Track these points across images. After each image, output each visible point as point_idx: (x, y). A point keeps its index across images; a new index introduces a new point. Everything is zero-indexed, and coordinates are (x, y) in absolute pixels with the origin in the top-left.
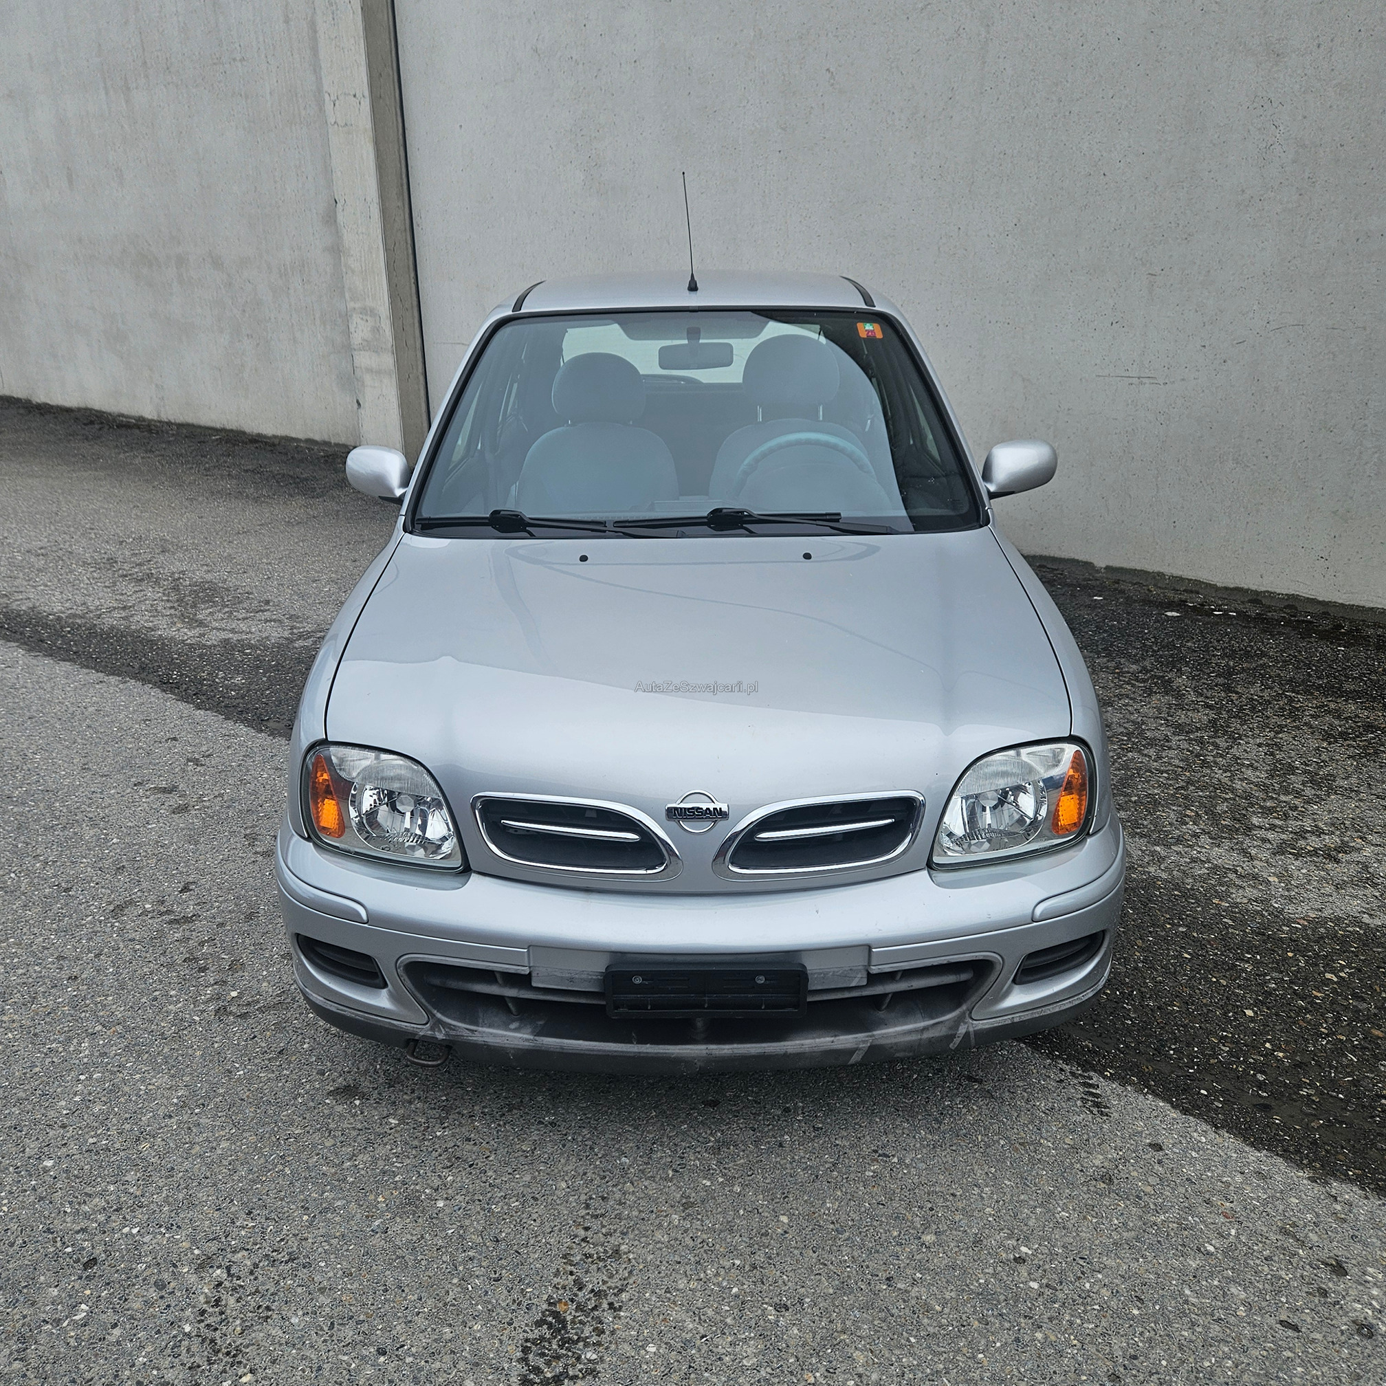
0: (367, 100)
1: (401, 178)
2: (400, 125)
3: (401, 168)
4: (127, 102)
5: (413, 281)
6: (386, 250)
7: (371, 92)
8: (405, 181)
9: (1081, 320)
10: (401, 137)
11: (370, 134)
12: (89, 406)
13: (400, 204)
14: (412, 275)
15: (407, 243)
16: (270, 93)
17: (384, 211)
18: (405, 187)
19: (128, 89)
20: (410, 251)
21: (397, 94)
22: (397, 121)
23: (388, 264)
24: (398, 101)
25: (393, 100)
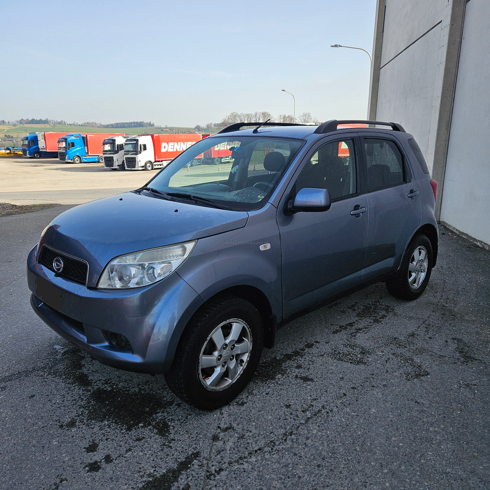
0: (440, 98)
1: (449, 123)
3: (449, 120)
5: (445, 158)
7: (442, 95)
11: (439, 109)
15: (445, 145)
17: (438, 134)
20: (447, 148)
21: (453, 96)
22: (451, 104)
23: (435, 152)
24: (453, 98)
25: (451, 97)
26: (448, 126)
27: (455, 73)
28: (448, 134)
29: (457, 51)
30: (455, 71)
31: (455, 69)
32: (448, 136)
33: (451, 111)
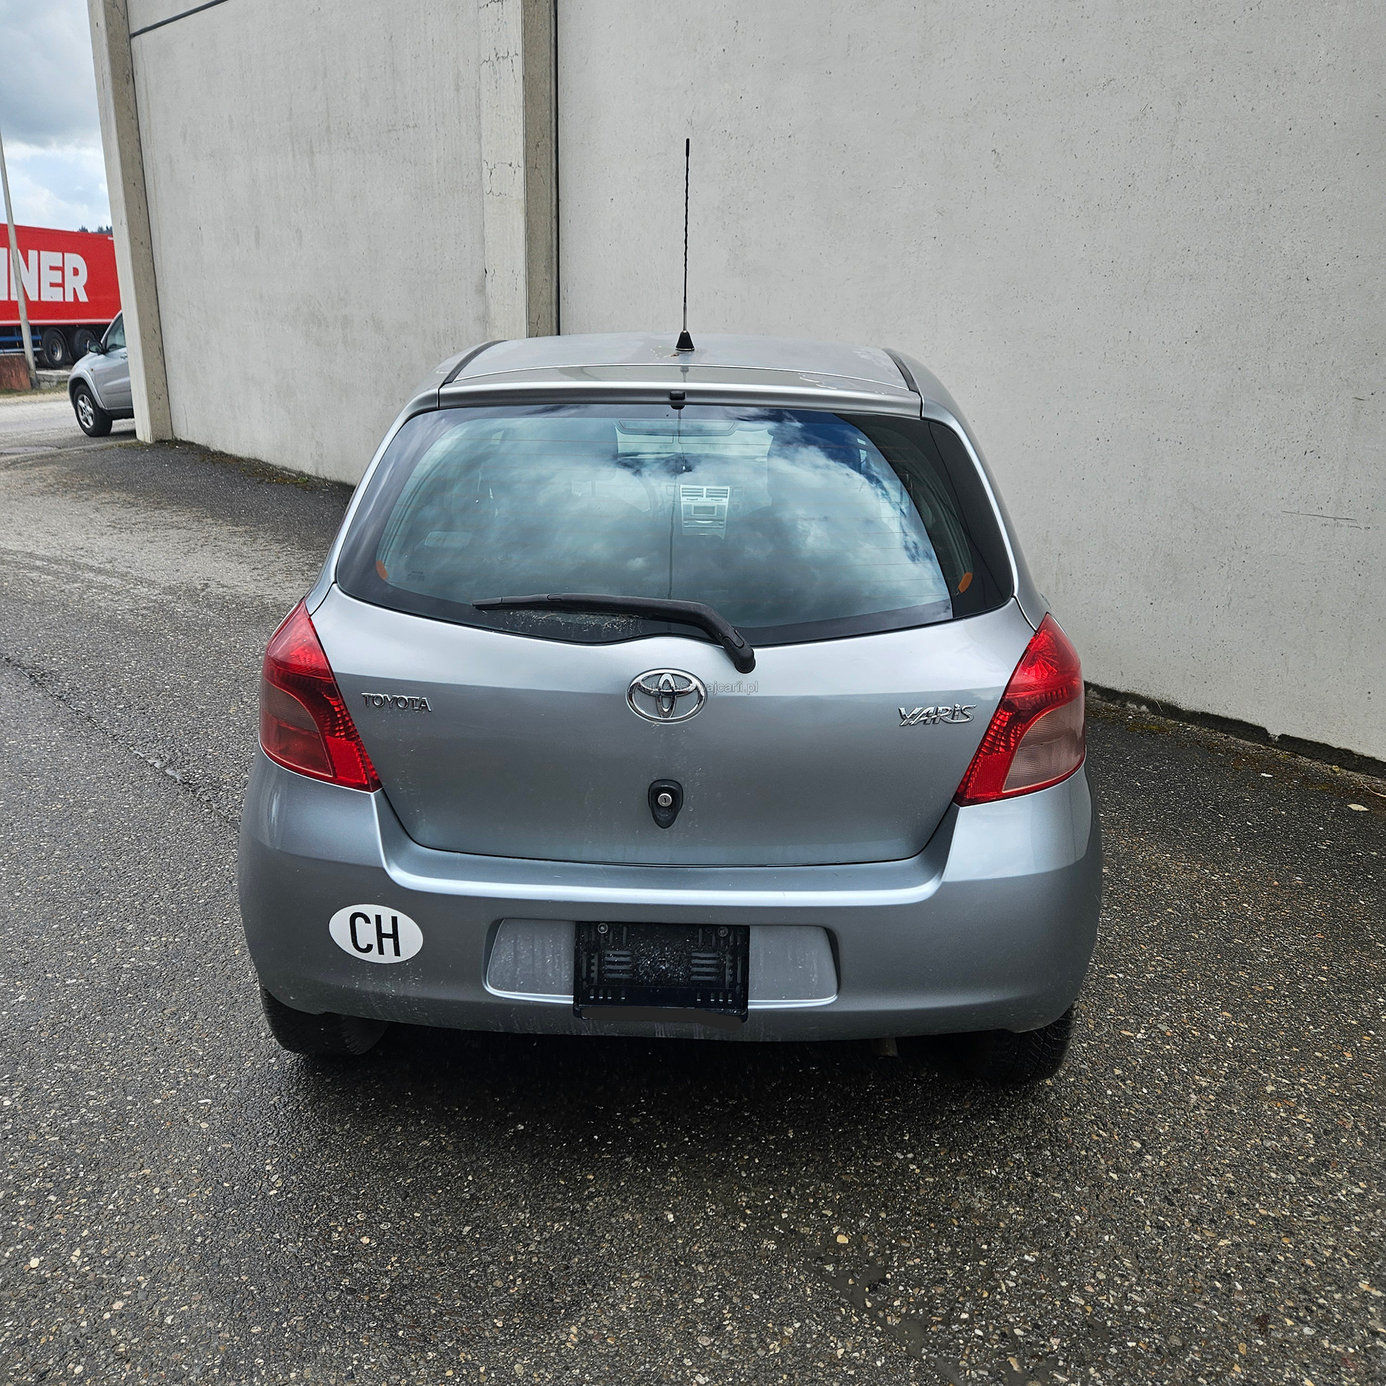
0: (522, 170)
2: (554, 196)
3: (551, 240)
4: (311, 164)
6: (529, 323)
7: (526, 162)
8: (554, 252)
9: (1268, 446)
10: (554, 209)
11: (522, 204)
12: (258, 458)
13: (548, 277)
15: (552, 317)
16: (437, 160)
17: (530, 284)
18: (555, 260)
19: (312, 153)
20: (555, 324)
21: (554, 165)
22: (551, 192)
24: (554, 172)
25: (549, 171)
26: (552, 258)
27: (551, 96)
28: (555, 284)
29: (548, 26)
30: (548, 87)
31: (548, 82)
32: (554, 289)
33: (554, 214)
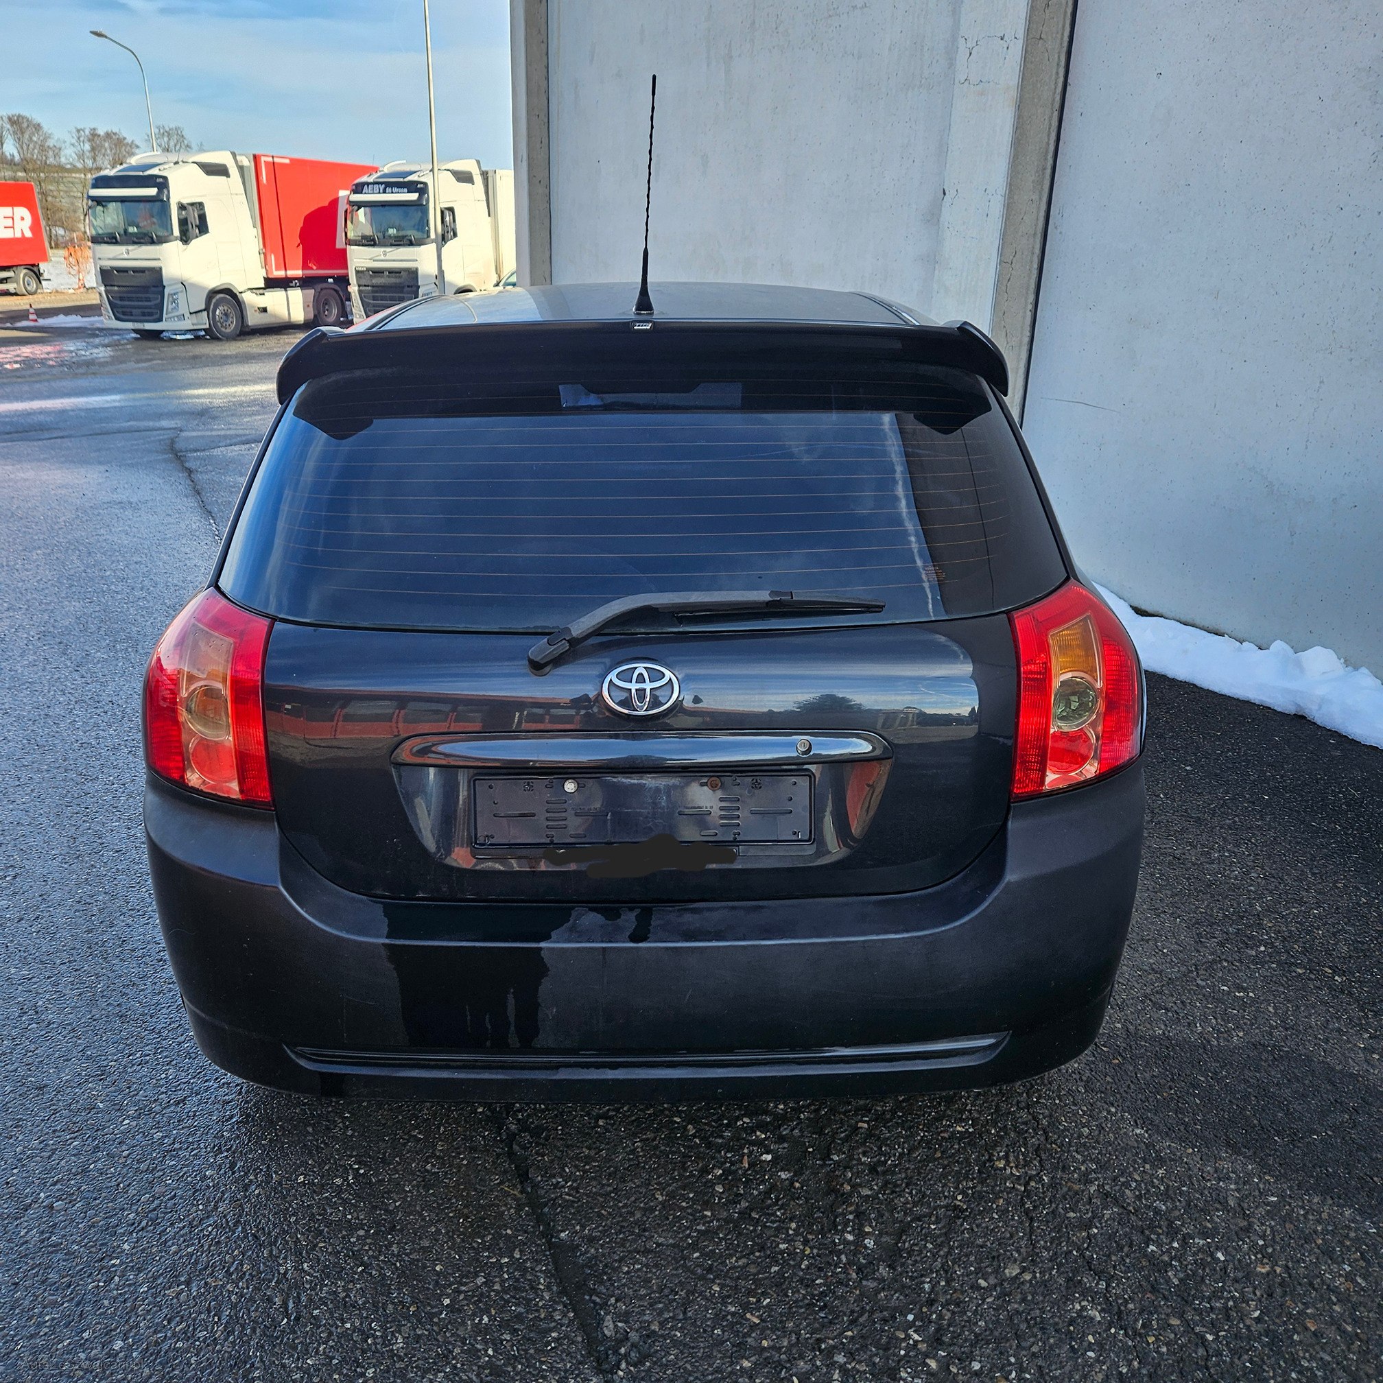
0: (1020, 43)
1: (1046, 159)
2: (1061, 79)
3: (1048, 144)
4: (728, 72)
5: (1030, 307)
6: (1001, 262)
7: (1028, 31)
8: (1050, 161)
10: (1058, 98)
11: (1013, 93)
13: (1035, 197)
14: (1032, 298)
15: (1033, 254)
16: (890, 49)
17: (1010, 207)
18: (1049, 171)
19: (731, 57)
20: (1036, 266)
21: (1067, 33)
22: (1057, 73)
23: (998, 283)
24: (1065, 44)
25: (1058, 41)
28: (1044, 207)
32: (1042, 214)
33: (1057, 105)
